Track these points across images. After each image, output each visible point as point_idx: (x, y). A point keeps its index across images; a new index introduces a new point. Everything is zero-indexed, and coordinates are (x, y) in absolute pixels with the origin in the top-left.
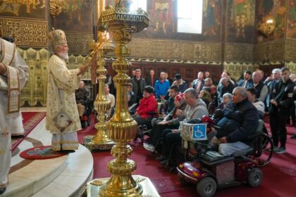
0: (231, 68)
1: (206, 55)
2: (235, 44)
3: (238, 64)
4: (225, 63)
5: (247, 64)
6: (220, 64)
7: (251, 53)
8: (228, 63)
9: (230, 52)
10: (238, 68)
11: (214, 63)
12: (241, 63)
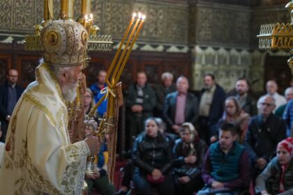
0: (210, 59)
1: (156, 29)
2: (216, 5)
3: (222, 51)
4: (198, 49)
5: (239, 51)
6: (185, 50)
7: (246, 26)
8: (204, 48)
9: (206, 24)
10: (222, 60)
11: (173, 49)
12: (228, 50)
